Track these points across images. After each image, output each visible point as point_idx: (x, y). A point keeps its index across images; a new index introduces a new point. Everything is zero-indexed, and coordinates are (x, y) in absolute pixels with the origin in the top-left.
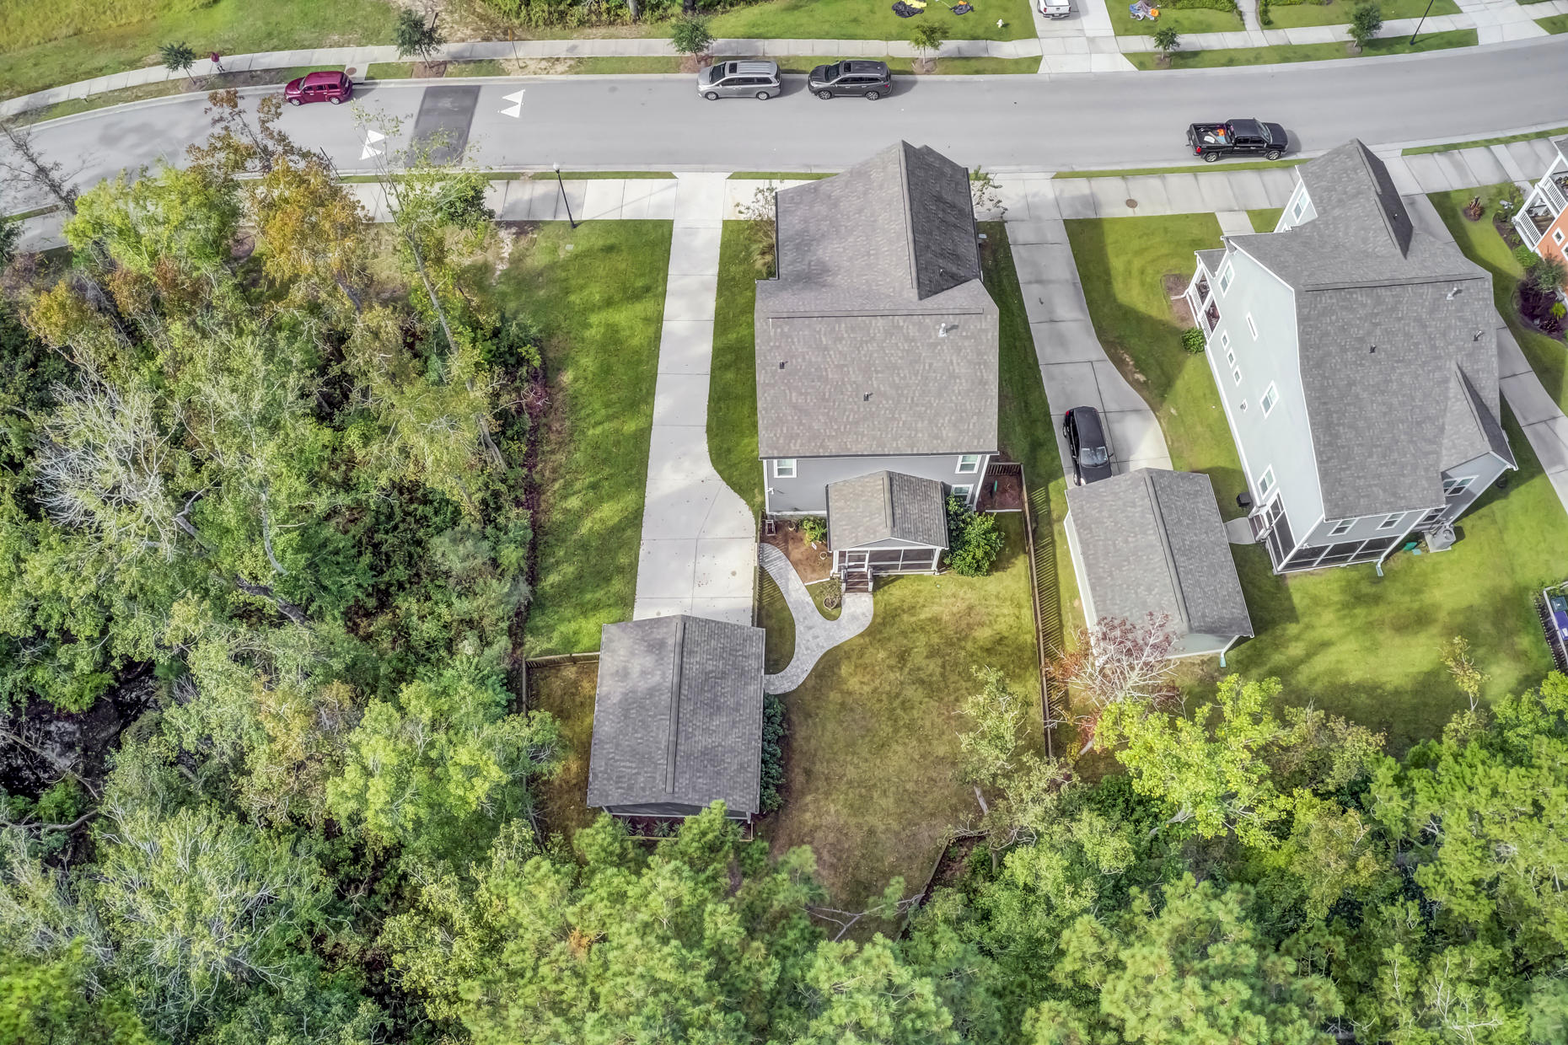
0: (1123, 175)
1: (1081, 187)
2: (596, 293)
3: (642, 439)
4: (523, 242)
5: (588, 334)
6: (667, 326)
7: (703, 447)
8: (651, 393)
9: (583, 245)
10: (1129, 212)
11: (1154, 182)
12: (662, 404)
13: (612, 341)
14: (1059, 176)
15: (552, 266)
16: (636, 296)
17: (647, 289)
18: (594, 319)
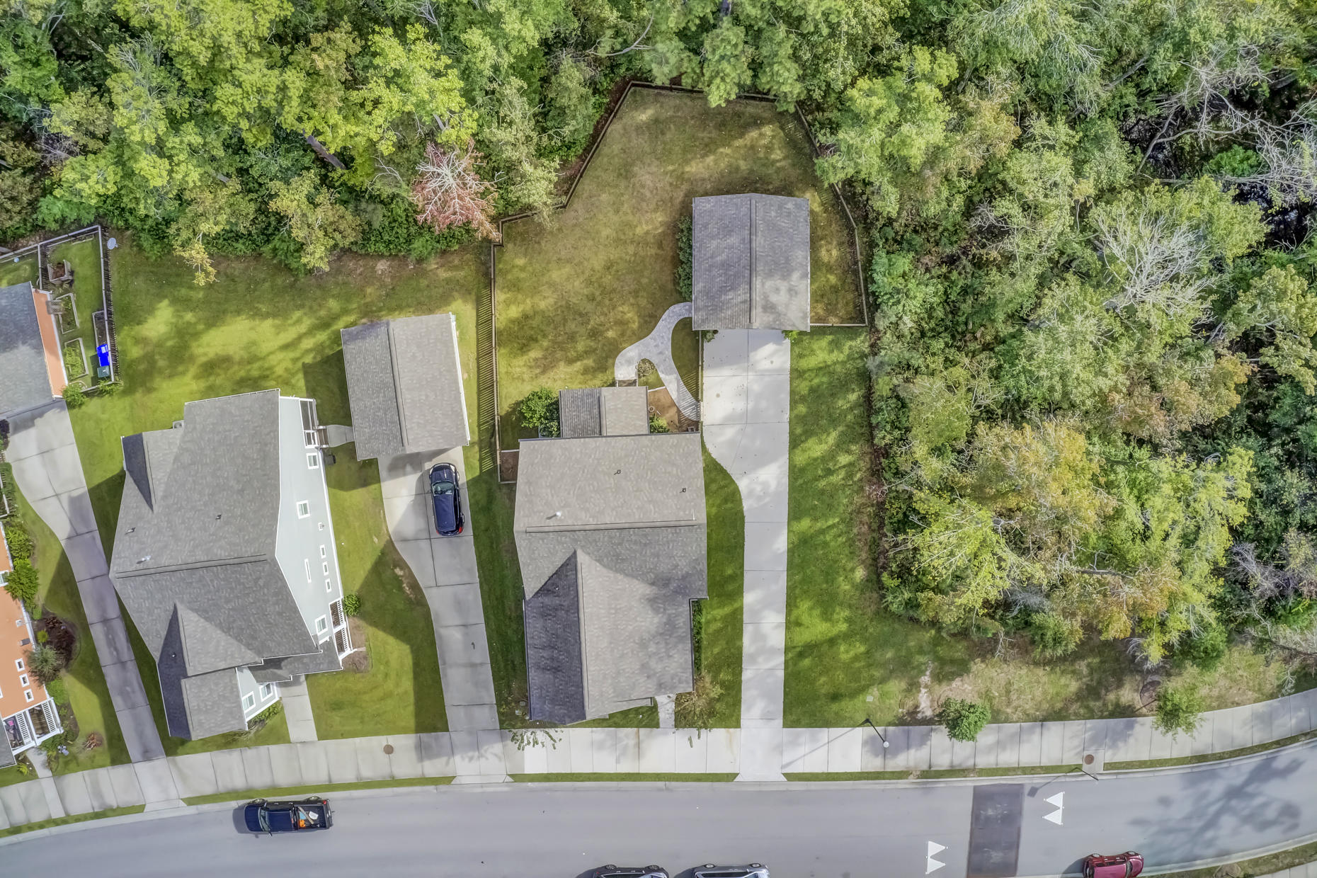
0: (394, 782)
3: (796, 513)
4: (910, 704)
6: (781, 618)
7: (747, 505)
8: (791, 552)
9: (858, 702)
10: (392, 740)
11: (367, 773)
12: (781, 543)
13: (827, 604)
14: (448, 780)
15: (883, 681)
16: (809, 649)
17: (801, 655)
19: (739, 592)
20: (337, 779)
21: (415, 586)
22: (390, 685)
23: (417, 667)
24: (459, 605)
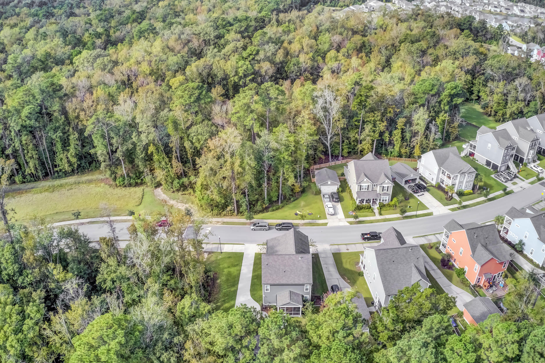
0: (346, 244)
1: (337, 247)
2: (226, 265)
3: (235, 292)
4: (210, 255)
5: (224, 273)
6: (242, 271)
7: (249, 293)
8: (238, 283)
9: (223, 256)
10: (347, 251)
11: (353, 246)
12: (240, 285)
13: (229, 274)
14: (331, 245)
15: (216, 260)
16: (235, 266)
17: (237, 265)
18: (225, 270)
19: (253, 277)
20: (361, 245)
21: (344, 279)
22: (348, 260)
23: (342, 263)
24: (331, 275)
